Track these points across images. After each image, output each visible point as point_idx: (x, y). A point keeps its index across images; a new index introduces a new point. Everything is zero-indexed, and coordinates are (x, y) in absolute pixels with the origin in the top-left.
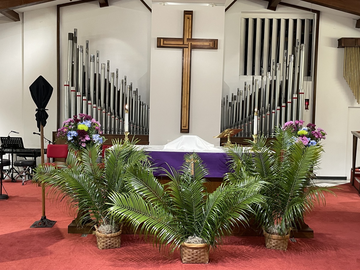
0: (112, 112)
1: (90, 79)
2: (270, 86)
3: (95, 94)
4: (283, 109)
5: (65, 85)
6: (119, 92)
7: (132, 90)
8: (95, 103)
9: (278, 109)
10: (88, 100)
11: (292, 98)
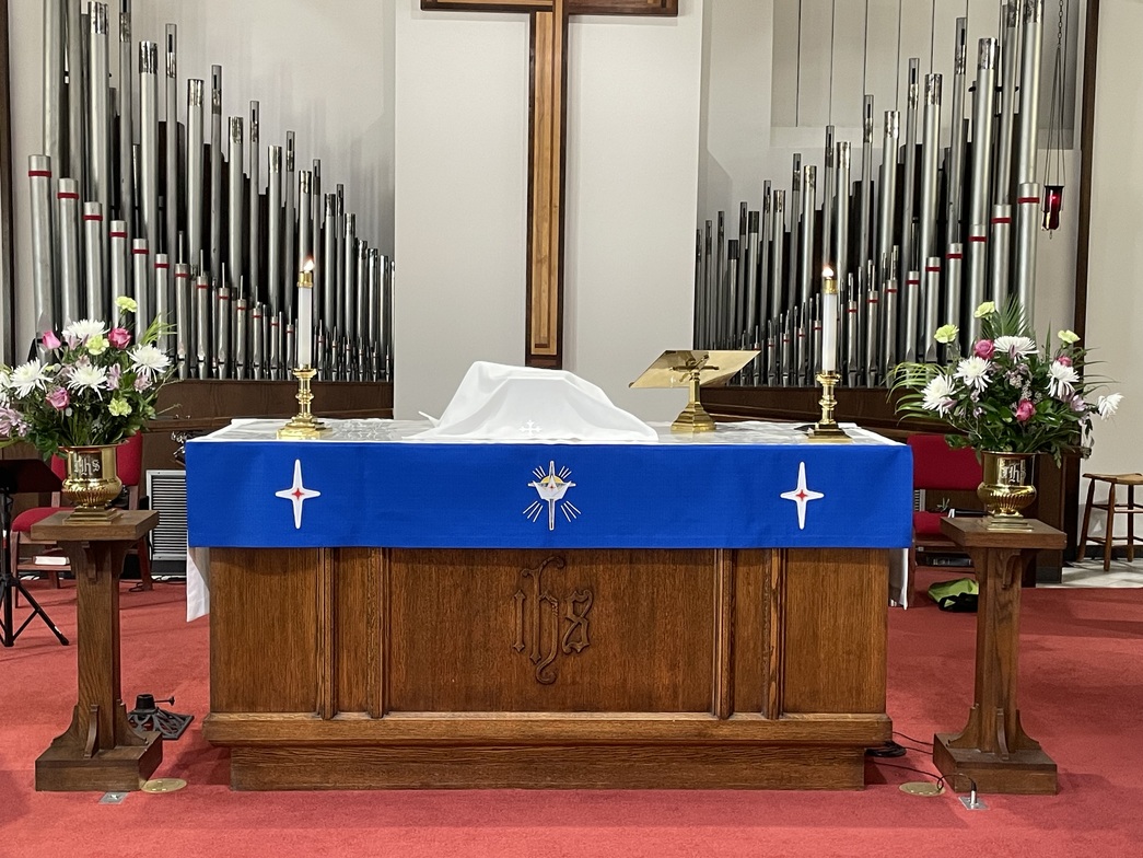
0: (236, 285)
1: (139, 147)
2: (901, 169)
3: (161, 209)
4: (954, 266)
5: (32, 174)
6: (264, 201)
7: (319, 193)
8: (163, 247)
9: (931, 265)
10: (134, 237)
11: (991, 221)
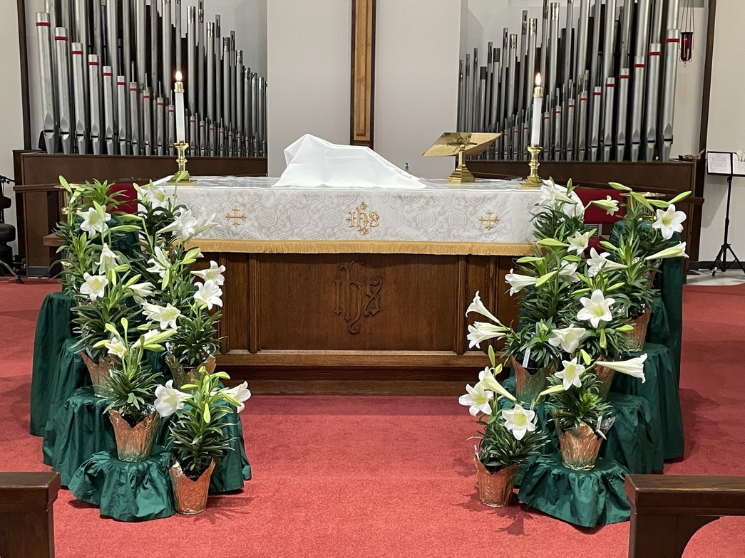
0: (168, 96)
1: (105, 7)
2: (591, 20)
3: (120, 47)
4: (624, 83)
5: (38, 24)
6: (184, 41)
7: (219, 36)
8: (122, 71)
9: (609, 83)
10: (103, 65)
11: (648, 54)
